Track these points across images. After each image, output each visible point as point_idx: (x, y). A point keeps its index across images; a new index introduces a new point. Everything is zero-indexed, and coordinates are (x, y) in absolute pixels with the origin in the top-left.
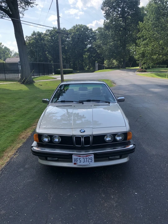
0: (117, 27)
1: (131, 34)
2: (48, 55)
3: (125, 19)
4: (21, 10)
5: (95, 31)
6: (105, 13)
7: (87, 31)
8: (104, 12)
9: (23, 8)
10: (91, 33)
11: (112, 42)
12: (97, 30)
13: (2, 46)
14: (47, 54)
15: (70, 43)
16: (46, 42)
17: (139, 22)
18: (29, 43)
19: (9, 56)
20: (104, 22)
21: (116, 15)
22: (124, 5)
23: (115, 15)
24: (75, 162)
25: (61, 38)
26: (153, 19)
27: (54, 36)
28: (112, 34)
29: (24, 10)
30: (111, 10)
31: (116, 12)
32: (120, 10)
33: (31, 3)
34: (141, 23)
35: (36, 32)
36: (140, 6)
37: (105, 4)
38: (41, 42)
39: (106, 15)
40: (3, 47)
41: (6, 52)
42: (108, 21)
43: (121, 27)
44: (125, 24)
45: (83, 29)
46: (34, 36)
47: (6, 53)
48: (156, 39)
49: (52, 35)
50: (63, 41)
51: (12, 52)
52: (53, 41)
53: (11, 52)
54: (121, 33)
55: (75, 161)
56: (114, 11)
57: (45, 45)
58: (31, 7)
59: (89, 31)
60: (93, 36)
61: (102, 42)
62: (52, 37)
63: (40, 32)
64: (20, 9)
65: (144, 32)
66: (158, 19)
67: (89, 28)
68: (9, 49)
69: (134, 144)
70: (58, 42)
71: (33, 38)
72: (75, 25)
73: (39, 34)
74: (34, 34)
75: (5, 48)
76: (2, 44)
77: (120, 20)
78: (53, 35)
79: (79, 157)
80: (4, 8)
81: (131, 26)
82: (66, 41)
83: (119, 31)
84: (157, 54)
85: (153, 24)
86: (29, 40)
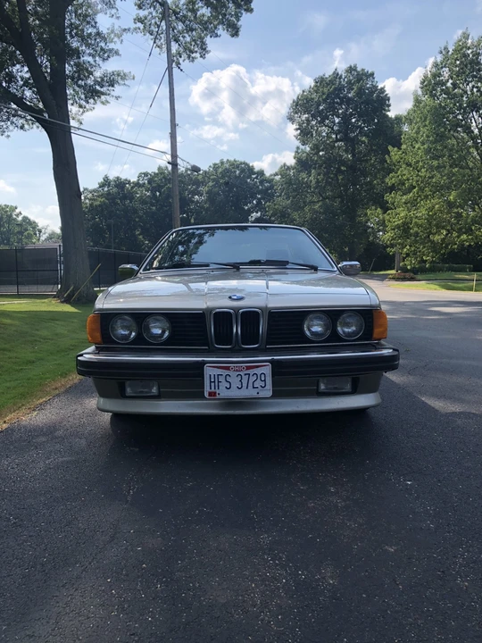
0: (331, 163)
1: (371, 182)
2: (141, 237)
3: (351, 143)
4: (74, 111)
5: (271, 175)
6: (297, 129)
7: (249, 177)
8: (295, 126)
9: (81, 106)
10: (262, 182)
11: (318, 202)
12: (276, 174)
13: (17, 215)
14: (139, 235)
15: (203, 207)
16: (137, 205)
17: (390, 148)
18: (91, 205)
19: (34, 241)
20: (296, 152)
21: (327, 134)
22: (347, 110)
23: (324, 134)
24: (213, 390)
25: (180, 193)
26: (428, 137)
27: (159, 188)
28: (318, 182)
29: (83, 112)
30: (314, 123)
31: (326, 126)
32: (337, 120)
33: (103, 94)
34: (396, 149)
35: (111, 178)
36: (391, 114)
37: (297, 105)
38: (124, 205)
39: (301, 131)
40: (20, 218)
41: (26, 230)
42: (308, 149)
43: (343, 162)
44: (353, 156)
45: (238, 172)
46: (106, 189)
47: (26, 233)
48: (439, 189)
49: (154, 185)
50: (185, 203)
51: (43, 231)
52: (157, 201)
53: (40, 231)
54: (342, 179)
55: (213, 384)
56: (322, 122)
57: (135, 211)
58: (103, 103)
59: (256, 178)
60: (267, 189)
61: (292, 201)
62: (153, 190)
63: (123, 177)
64: (73, 109)
65: (404, 172)
66: (440, 138)
67: (256, 170)
68: (34, 222)
69: (394, 350)
70: (170, 205)
71: (102, 195)
72: (218, 162)
73: (120, 184)
74: (106, 183)
75: (25, 219)
76: (17, 211)
77: (339, 147)
78: (159, 186)
79: (225, 372)
80: (28, 103)
81: (367, 161)
82: (193, 202)
83: (336, 175)
84: (443, 228)
85: (428, 151)
86: (90, 200)
